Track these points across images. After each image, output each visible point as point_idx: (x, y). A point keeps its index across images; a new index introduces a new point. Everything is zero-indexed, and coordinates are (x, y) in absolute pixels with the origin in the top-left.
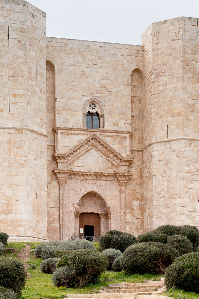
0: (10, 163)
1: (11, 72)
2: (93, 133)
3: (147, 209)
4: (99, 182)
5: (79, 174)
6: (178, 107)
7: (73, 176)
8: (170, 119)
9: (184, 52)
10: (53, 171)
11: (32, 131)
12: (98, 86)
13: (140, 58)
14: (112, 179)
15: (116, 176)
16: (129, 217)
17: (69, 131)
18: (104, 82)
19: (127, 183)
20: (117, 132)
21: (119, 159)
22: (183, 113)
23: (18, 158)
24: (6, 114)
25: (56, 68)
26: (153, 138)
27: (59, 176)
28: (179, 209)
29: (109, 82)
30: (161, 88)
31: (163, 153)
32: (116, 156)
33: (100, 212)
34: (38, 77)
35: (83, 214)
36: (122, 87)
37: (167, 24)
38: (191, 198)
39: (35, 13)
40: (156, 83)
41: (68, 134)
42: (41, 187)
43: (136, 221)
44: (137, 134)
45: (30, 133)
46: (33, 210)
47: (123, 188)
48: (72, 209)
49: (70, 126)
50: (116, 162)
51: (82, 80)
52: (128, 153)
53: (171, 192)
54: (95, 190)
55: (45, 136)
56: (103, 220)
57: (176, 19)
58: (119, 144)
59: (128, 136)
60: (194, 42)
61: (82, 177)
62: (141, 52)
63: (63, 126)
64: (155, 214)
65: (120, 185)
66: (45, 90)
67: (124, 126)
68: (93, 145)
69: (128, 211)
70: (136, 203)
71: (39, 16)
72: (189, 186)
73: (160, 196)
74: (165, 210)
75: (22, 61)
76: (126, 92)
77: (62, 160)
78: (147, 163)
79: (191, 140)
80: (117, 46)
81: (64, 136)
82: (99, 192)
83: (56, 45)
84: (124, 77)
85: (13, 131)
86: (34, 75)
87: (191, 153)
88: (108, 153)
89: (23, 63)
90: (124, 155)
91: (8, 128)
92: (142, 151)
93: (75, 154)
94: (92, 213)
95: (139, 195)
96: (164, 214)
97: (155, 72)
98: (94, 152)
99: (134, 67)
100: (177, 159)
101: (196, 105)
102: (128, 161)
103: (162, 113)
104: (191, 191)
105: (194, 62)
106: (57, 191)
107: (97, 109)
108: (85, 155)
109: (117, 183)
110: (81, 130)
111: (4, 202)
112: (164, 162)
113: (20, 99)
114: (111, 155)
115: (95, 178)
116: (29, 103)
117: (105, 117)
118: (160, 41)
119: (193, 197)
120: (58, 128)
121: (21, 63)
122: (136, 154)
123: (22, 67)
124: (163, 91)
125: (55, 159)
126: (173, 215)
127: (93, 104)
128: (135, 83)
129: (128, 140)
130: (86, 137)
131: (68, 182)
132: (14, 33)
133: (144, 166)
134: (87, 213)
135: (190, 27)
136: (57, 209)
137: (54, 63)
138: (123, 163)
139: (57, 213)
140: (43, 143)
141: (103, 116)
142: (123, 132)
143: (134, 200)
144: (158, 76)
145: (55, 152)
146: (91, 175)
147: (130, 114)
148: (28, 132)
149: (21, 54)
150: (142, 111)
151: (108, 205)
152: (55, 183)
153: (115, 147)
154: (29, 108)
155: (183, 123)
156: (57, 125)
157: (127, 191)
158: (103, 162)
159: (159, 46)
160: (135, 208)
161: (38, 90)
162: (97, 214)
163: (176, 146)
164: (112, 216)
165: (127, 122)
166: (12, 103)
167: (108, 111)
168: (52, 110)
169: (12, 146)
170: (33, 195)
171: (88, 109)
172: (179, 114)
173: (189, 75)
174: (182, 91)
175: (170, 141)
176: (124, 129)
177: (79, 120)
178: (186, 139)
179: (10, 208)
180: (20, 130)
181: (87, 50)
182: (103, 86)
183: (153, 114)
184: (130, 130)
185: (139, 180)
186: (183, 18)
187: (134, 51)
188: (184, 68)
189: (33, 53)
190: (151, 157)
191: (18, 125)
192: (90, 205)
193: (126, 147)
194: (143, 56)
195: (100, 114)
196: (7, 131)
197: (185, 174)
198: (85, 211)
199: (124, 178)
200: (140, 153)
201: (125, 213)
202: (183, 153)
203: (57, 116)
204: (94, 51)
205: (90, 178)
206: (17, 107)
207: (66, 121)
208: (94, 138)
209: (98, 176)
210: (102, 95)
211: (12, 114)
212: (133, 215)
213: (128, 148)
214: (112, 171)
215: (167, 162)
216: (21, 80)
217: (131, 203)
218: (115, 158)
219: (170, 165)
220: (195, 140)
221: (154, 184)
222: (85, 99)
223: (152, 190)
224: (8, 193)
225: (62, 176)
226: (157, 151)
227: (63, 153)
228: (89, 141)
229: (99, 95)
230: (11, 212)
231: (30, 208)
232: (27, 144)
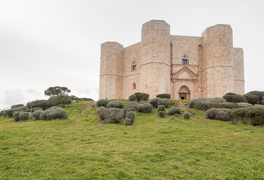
0: (158, 75)
1: (159, 44)
2: (185, 66)
3: (204, 91)
4: (187, 82)
5: (180, 80)
6: (217, 55)
7: (178, 80)
8: (214, 59)
9: (220, 36)
10: (171, 79)
11: (165, 64)
12: (187, 50)
13: (201, 41)
14: (191, 81)
15: (193, 80)
16: (197, 94)
17: (177, 65)
18: (189, 49)
19: (196, 83)
20: (193, 65)
21: (194, 74)
22: (219, 57)
23: (161, 73)
24: (157, 58)
25: (173, 45)
26: (207, 66)
27: (173, 80)
28: (218, 91)
29: (190, 49)
30: (210, 49)
31: (211, 71)
32: (193, 73)
33: (186, 92)
34: (167, 46)
35: (181, 93)
36: (195, 50)
37: (212, 28)
38: (223, 87)
39: (167, 25)
40: (209, 48)
41: (176, 66)
42: (168, 83)
43: (200, 95)
44: (200, 66)
45: (165, 65)
46: (166, 91)
47: (195, 84)
48: (177, 91)
49: (177, 63)
50: (193, 75)
51: (182, 48)
52: (197, 72)
53: (215, 85)
54: (185, 85)
55: (169, 66)
56: (187, 95)
57: (216, 25)
58: (194, 69)
59: (197, 67)
60: (223, 33)
61: (181, 81)
62: (201, 39)
63: (175, 64)
64: (208, 93)
65: (194, 83)
66: (170, 51)
67: (196, 63)
68: (185, 70)
69: (197, 92)
70: (199, 89)
71: (168, 26)
72: (222, 82)
73: (210, 86)
74: (212, 91)
75: (163, 40)
76: (196, 52)
77: (174, 75)
78: (204, 75)
79: (223, 66)
80: (193, 37)
81: (175, 67)
82: (187, 85)
83: (172, 37)
84: (196, 47)
85: (159, 64)
86: (166, 45)
87: (223, 71)
88: (190, 72)
89: (163, 41)
90: (196, 73)
91: (157, 63)
92: (202, 72)
93: (179, 73)
94: (184, 93)
95: (200, 87)
96: (212, 92)
97: (208, 44)
98: (185, 72)
99: (199, 44)
100: (217, 73)
101: (224, 54)
102: (197, 75)
103: (211, 57)
104: (223, 84)
105: (223, 39)
106: (172, 85)
107: (186, 58)
108: (182, 73)
109: (193, 83)
110: (181, 65)
111: (155, 88)
112: (212, 75)
113: (161, 53)
114: (191, 73)
115: (185, 81)
116: (165, 54)
117: (189, 60)
118: (210, 33)
119: (224, 86)
120: (173, 64)
121: (162, 41)
122: (199, 73)
123: (163, 42)
124: (212, 50)
125: (172, 74)
126: (216, 93)
127: (185, 56)
128: (199, 50)
129: (197, 68)
130: (183, 67)
131: (176, 82)
132: (160, 31)
133: (203, 77)
134: (182, 93)
135: (222, 27)
136: (172, 91)
137: (172, 43)
138: (195, 76)
139: (173, 92)
140: (169, 68)
141: (188, 60)
142: (195, 65)
143: (199, 88)
144: (209, 45)
145: (172, 72)
146: (184, 80)
147: (198, 59)
148: (164, 64)
149: (162, 38)
150: (202, 58)
151: (190, 90)
152: (172, 83)
153: (193, 70)
154: (165, 56)
155: (220, 60)
156: (173, 63)
157: (196, 85)
158: (188, 75)
159: (209, 35)
160: (199, 91)
161: (167, 50)
162: (186, 93)
163: (216, 68)
164: (191, 93)
165: (196, 62)
166: (159, 54)
167: (190, 59)
168: (171, 59)
169: (159, 69)
170: (165, 86)
171: (183, 58)
172: (218, 57)
173: (222, 44)
174: (219, 49)
175: (214, 67)
176: (196, 64)
177: (180, 62)
178: (221, 66)
179: (158, 90)
180: (162, 63)
181: (183, 39)
182: (188, 50)
183: (207, 58)
184: (198, 65)
185: (200, 82)
186: (219, 25)
187: (199, 39)
188: (220, 41)
189: (166, 38)
190: (207, 73)
191: (161, 62)
192: (183, 90)
193: (196, 70)
194: (202, 41)
195: (187, 59)
196: (157, 64)
197: (221, 78)
198: (182, 92)
199: (196, 81)
200: (201, 73)
201: (196, 93)
202: (220, 71)
203: (173, 60)
204: (185, 39)
205: (184, 81)
206: (161, 55)
207: (176, 62)
208: (185, 68)
209: (186, 80)
210: (188, 53)
211: (159, 58)
212: (198, 93)
213: (197, 71)
214: (191, 78)
215: (213, 75)
216: (162, 46)
217: (198, 89)
218: (192, 74)
219: (214, 75)
220: (224, 66)
221: (208, 82)
222: (182, 55)
223: (207, 84)
224: (157, 85)
225: (174, 80)
226: (209, 71)
227: (175, 72)
228: (184, 68)
229: (187, 53)
230: (158, 91)
231: (165, 90)
232: (164, 68)
